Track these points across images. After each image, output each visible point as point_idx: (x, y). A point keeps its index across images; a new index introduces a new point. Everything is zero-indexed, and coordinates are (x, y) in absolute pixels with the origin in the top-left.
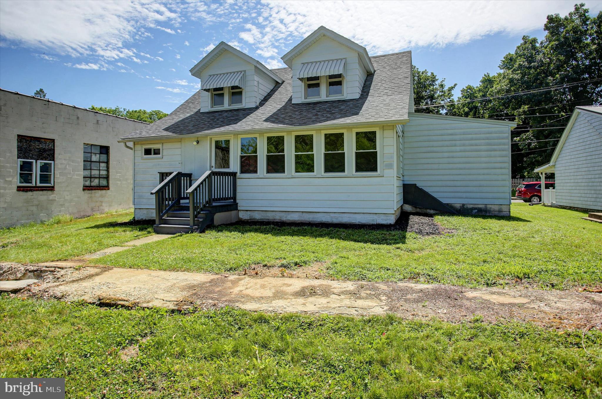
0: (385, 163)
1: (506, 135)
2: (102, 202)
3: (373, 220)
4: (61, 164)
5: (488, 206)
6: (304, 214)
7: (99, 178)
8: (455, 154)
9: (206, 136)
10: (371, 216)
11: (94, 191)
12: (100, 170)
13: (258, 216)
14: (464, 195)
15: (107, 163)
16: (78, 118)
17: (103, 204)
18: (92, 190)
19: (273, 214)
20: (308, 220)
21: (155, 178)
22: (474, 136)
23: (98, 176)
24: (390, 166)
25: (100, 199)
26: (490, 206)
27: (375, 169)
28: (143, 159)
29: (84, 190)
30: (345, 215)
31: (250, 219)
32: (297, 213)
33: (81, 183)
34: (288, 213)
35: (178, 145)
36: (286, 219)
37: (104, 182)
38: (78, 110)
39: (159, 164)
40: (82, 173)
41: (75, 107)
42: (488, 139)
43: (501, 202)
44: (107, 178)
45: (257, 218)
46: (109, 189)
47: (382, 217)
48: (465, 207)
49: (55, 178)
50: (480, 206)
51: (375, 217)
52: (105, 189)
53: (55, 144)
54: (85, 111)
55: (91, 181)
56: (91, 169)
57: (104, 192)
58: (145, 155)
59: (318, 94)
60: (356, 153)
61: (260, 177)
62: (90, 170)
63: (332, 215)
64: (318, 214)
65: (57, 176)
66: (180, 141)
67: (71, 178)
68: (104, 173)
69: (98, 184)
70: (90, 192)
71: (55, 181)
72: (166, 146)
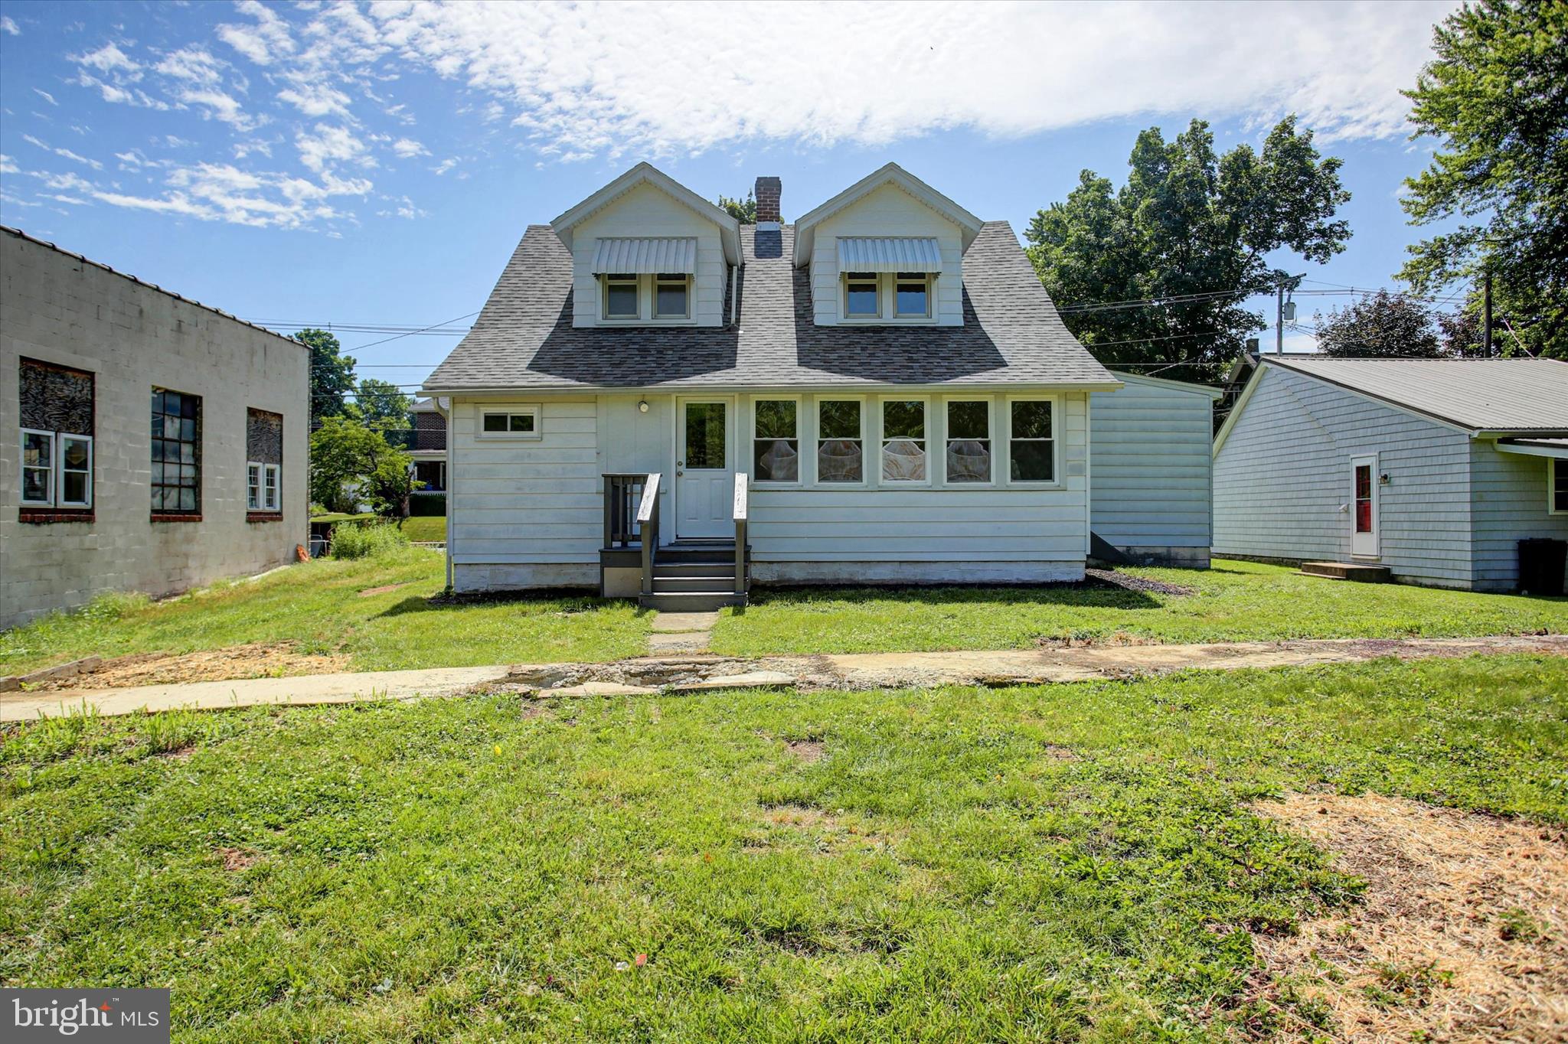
0: (1069, 463)
1: (1206, 412)
2: (186, 556)
3: (1045, 575)
4: (109, 445)
5: (1173, 551)
6: (904, 566)
7: (180, 486)
8: (1111, 447)
9: (668, 393)
10: (1041, 566)
11: (172, 525)
12: (181, 464)
13: (797, 574)
14: (1131, 529)
15: (196, 442)
16: (141, 312)
17: (191, 563)
18: (168, 520)
19: (836, 567)
20: (913, 578)
21: (519, 489)
22: (1148, 412)
23: (176, 482)
24: (1078, 470)
25: (184, 548)
26: (1176, 550)
27: (1049, 476)
28: (479, 439)
29: (153, 520)
30: (991, 566)
31: (778, 582)
32: (889, 565)
33: (146, 501)
34: (867, 565)
35: (588, 410)
36: (864, 578)
37: (188, 501)
38: (140, 288)
39: (529, 455)
40: (148, 471)
41: (135, 280)
42: (1173, 419)
43: (1195, 542)
44: (196, 486)
45: (797, 578)
46: (200, 520)
47: (1063, 567)
48: (1132, 552)
49: (96, 485)
50: (1159, 551)
51: (1048, 568)
52: (194, 520)
53: (97, 386)
54: (156, 292)
55: (163, 494)
56: (163, 462)
57: (191, 526)
58: (486, 430)
59: (874, 310)
60: (1012, 442)
61: (805, 488)
62: (161, 465)
63: (963, 566)
64: (934, 566)
65: (100, 479)
66: (594, 399)
67: (127, 485)
68: (188, 472)
69: (176, 503)
70: (164, 525)
71: (96, 494)
72: (551, 410)
